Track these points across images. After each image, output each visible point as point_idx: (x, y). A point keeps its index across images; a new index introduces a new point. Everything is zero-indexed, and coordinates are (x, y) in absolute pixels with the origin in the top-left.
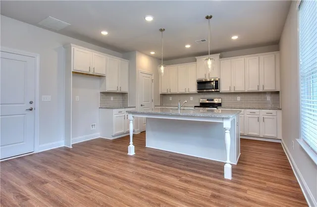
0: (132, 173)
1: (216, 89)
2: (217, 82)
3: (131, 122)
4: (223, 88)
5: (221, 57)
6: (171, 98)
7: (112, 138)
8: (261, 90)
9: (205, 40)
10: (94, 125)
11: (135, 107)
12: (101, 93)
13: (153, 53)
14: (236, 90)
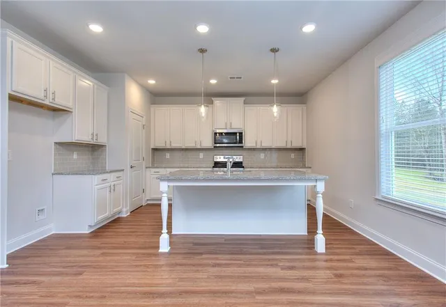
0: (208, 278)
1: (239, 143)
2: (241, 134)
3: (165, 195)
4: (249, 142)
5: (245, 103)
6: (168, 155)
7: (87, 231)
8: (289, 146)
9: (240, 78)
10: (42, 210)
11: (123, 170)
12: (56, 143)
13: (152, 82)
14: (263, 145)
